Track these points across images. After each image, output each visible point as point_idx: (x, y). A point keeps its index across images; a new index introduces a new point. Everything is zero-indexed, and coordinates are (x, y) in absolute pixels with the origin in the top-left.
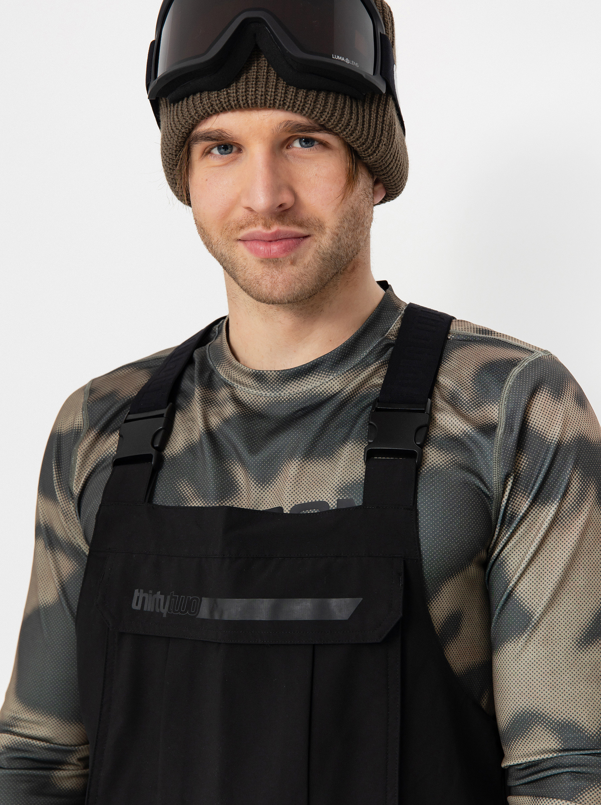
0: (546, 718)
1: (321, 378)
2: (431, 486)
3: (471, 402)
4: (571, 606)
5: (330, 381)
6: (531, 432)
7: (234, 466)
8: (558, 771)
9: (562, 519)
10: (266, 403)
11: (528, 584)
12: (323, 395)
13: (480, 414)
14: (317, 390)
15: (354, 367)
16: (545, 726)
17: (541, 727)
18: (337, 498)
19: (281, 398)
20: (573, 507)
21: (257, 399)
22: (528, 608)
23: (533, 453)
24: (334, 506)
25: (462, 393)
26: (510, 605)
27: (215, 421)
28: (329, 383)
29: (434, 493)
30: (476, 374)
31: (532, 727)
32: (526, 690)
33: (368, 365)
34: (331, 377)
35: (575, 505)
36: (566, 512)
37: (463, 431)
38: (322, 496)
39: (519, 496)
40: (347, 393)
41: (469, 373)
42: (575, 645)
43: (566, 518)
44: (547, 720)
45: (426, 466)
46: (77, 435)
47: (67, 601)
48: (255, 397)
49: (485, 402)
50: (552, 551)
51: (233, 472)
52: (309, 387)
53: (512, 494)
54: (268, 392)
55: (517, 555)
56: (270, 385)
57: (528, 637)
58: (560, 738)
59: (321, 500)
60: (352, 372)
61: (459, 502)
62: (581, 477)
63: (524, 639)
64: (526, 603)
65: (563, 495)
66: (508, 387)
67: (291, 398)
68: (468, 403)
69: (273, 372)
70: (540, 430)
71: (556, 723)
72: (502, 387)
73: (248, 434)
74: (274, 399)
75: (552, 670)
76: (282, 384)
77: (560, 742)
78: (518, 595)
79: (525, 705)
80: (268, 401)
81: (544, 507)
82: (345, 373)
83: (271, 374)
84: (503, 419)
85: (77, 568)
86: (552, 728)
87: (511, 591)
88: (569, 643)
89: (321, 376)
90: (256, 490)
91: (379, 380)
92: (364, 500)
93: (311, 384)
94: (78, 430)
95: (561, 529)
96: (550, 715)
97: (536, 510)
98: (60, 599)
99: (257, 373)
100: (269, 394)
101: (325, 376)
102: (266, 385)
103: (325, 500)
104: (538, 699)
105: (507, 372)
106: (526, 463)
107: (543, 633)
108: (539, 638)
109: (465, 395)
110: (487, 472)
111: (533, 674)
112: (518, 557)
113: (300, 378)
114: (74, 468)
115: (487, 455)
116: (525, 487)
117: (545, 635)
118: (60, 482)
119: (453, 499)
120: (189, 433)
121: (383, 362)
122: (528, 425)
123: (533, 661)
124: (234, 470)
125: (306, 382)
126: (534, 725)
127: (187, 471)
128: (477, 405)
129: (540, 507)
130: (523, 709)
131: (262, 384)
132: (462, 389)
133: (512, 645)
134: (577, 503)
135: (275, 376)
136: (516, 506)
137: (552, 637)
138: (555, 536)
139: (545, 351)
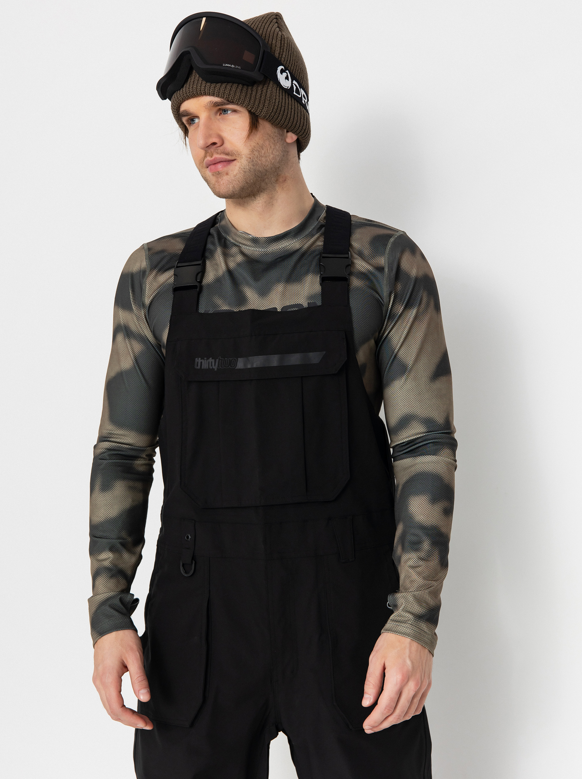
0: (418, 417)
1: (289, 241)
2: (355, 296)
3: (369, 256)
4: (425, 361)
5: (294, 243)
6: (403, 272)
7: (244, 288)
8: (427, 442)
9: (419, 316)
10: (259, 255)
11: (404, 350)
12: (290, 250)
13: (374, 262)
14: (287, 248)
15: (306, 236)
16: (418, 421)
17: (415, 421)
18: (307, 302)
19: (267, 252)
20: (424, 310)
21: (254, 252)
22: (405, 362)
23: (404, 282)
24: (306, 306)
25: (364, 251)
26: (395, 362)
27: (232, 265)
28: (294, 244)
29: (357, 299)
30: (371, 241)
31: (411, 422)
32: (407, 403)
33: (313, 236)
34: (294, 241)
35: (425, 309)
36: (421, 313)
37: (368, 270)
38: (299, 301)
39: (397, 304)
40: (305, 249)
41: (367, 240)
42: (429, 380)
43: (421, 316)
44: (418, 418)
45: (352, 286)
46: (144, 273)
47: (138, 367)
48: (253, 251)
49: (377, 255)
50: (415, 333)
51: (244, 291)
52: (283, 246)
53: (394, 303)
54: (260, 249)
55: (397, 335)
56: (261, 245)
57: (406, 377)
58: (425, 426)
59: (299, 303)
60: (305, 238)
61: (369, 305)
62: (427, 295)
63: (404, 378)
64: (404, 360)
65: (419, 304)
66: (388, 248)
67: (273, 252)
68: (368, 256)
69: (263, 238)
70: (407, 270)
71: (423, 419)
72: (386, 248)
73: (252, 271)
74: (263, 252)
75: (420, 393)
76: (268, 245)
77: (426, 428)
78: (399, 356)
79: (407, 411)
80: (260, 254)
81: (410, 310)
82: (302, 239)
83: (262, 239)
84: (387, 265)
85: (144, 348)
86: (421, 422)
87: (396, 354)
88: (426, 379)
89: (289, 240)
90: (259, 299)
91: (320, 243)
92: (322, 302)
93: (284, 244)
94: (144, 270)
95: (419, 322)
96: (420, 415)
97: (406, 312)
98: (134, 366)
99: (254, 239)
100: (261, 250)
101: (291, 240)
102: (258, 245)
103: (301, 303)
104: (414, 408)
105: (388, 241)
106: (400, 287)
107: (413, 375)
108: (411, 377)
109: (366, 252)
110: (381, 291)
111: (410, 395)
112: (398, 336)
113: (278, 241)
114: (145, 290)
115: (381, 282)
116: (400, 300)
117: (415, 376)
118: (135, 299)
119: (366, 303)
120: (216, 272)
121: (321, 233)
122: (401, 268)
123: (409, 389)
124: (244, 290)
125: (281, 243)
126: (412, 421)
127: (217, 291)
128: (372, 257)
129: (408, 310)
130: (406, 413)
131: (256, 245)
132: (364, 249)
133: (398, 382)
134: (426, 308)
135: (264, 240)
136: (396, 309)
137: (418, 377)
138: (416, 325)
139: (403, 232)
